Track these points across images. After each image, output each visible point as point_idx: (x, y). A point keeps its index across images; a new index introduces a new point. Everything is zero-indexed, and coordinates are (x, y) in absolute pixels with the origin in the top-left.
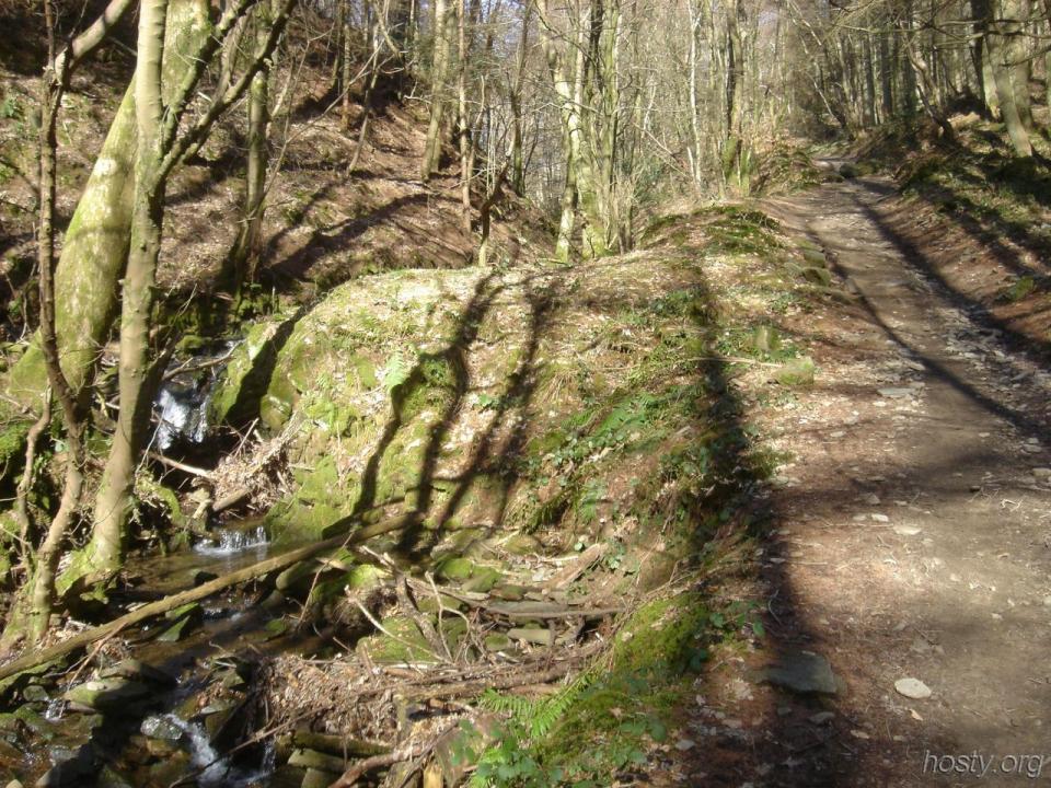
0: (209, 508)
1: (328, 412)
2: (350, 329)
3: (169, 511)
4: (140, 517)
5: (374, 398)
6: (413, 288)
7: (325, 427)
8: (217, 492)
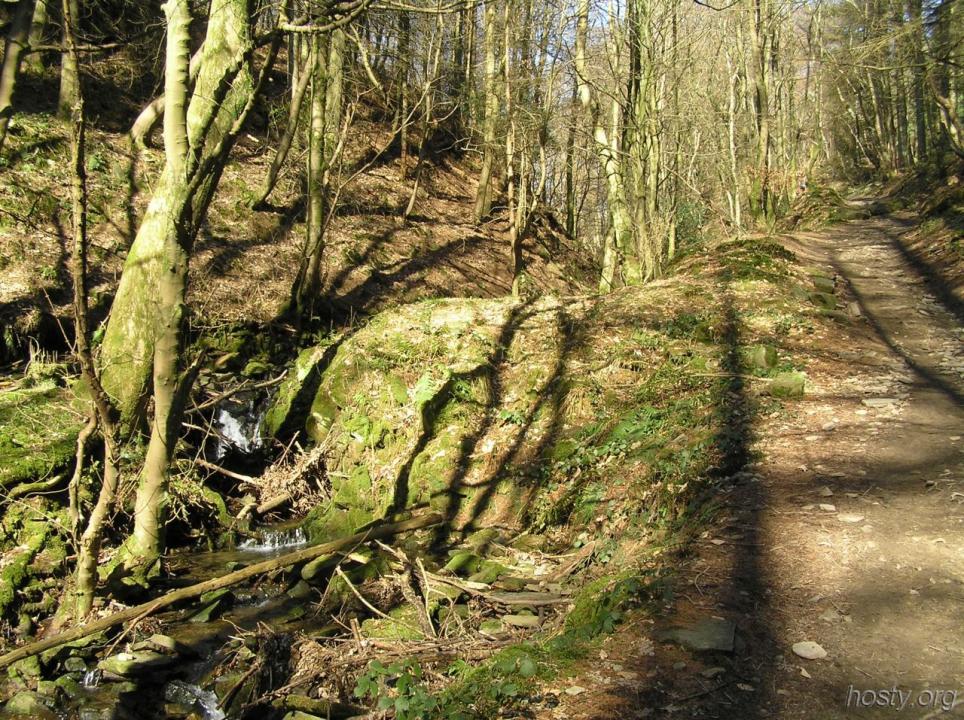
0: (253, 510)
1: (363, 425)
2: (386, 351)
3: (217, 513)
4: (188, 517)
5: (406, 413)
6: (446, 315)
7: (360, 439)
8: (262, 497)
